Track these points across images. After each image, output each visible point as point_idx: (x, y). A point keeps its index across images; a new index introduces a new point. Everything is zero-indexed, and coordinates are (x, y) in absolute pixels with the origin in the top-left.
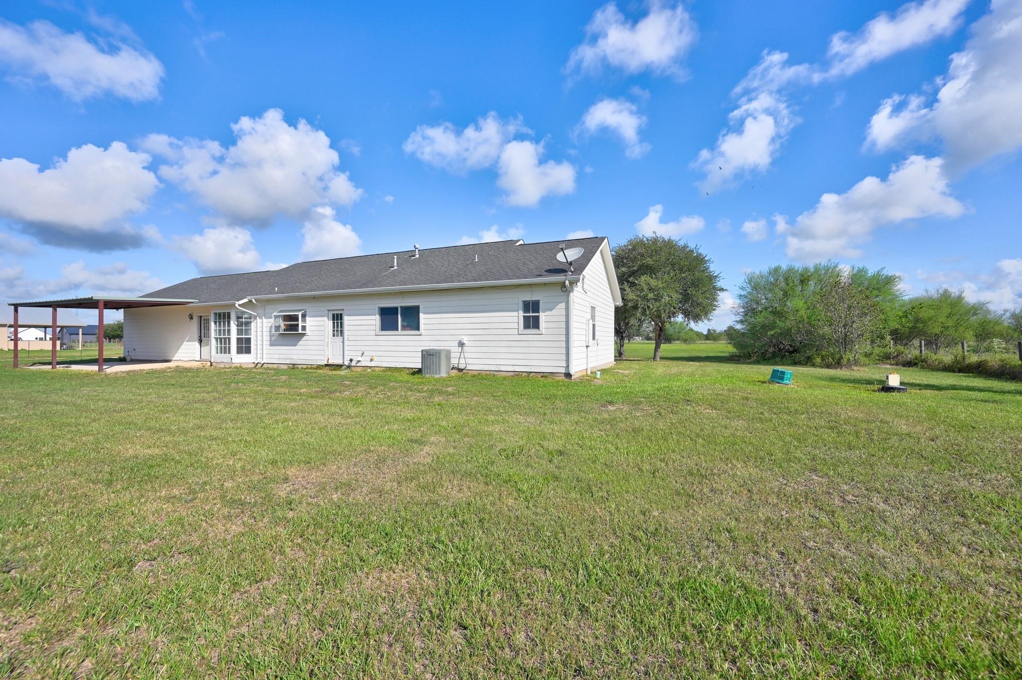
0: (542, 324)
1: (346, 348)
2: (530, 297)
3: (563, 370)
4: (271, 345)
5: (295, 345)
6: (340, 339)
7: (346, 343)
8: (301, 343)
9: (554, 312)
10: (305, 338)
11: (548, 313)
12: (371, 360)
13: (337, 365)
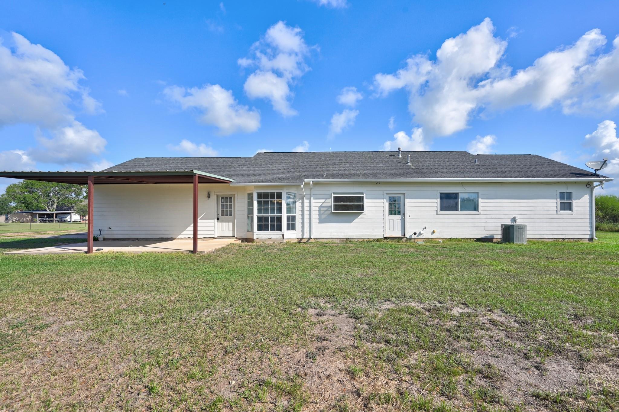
0: (574, 208)
1: (407, 224)
2: (564, 190)
3: (588, 237)
4: (320, 222)
5: (350, 222)
6: (398, 218)
7: (407, 220)
8: (357, 220)
9: (581, 200)
10: (361, 216)
11: (577, 201)
12: (433, 232)
13: (398, 238)
